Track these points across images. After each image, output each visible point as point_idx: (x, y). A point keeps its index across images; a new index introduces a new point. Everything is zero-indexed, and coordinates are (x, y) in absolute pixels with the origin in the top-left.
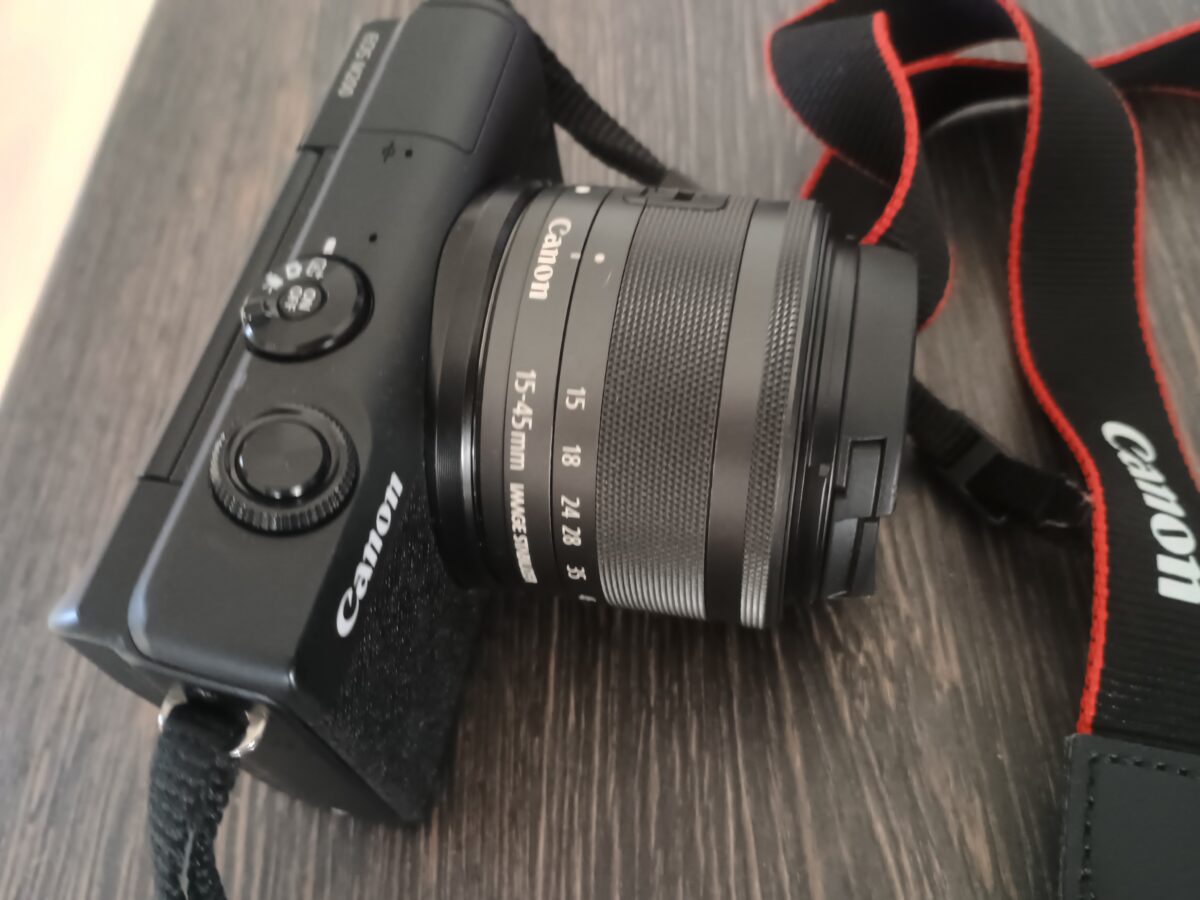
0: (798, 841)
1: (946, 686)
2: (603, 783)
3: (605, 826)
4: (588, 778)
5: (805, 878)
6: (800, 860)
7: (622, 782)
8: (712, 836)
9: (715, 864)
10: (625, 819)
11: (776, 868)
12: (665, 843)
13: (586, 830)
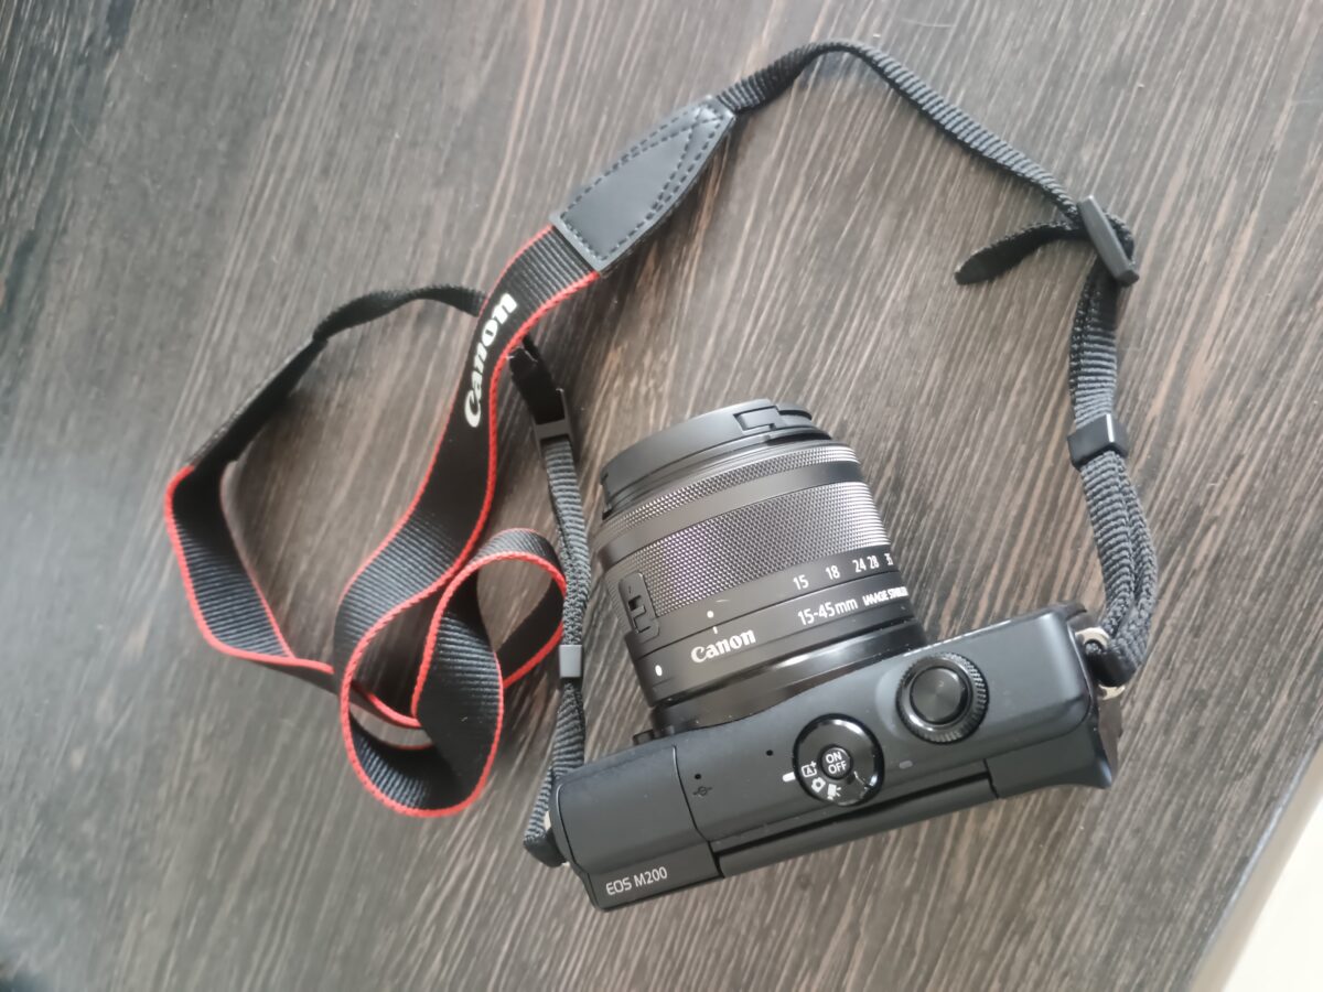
0: (732, 300)
1: (619, 349)
2: (817, 376)
3: (827, 351)
4: (825, 382)
5: (737, 282)
6: (735, 291)
7: (807, 371)
8: (772, 321)
9: (778, 306)
10: (814, 350)
11: (749, 291)
12: (799, 327)
13: (838, 352)
